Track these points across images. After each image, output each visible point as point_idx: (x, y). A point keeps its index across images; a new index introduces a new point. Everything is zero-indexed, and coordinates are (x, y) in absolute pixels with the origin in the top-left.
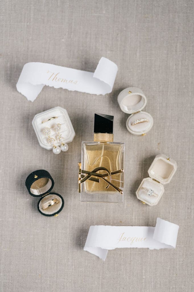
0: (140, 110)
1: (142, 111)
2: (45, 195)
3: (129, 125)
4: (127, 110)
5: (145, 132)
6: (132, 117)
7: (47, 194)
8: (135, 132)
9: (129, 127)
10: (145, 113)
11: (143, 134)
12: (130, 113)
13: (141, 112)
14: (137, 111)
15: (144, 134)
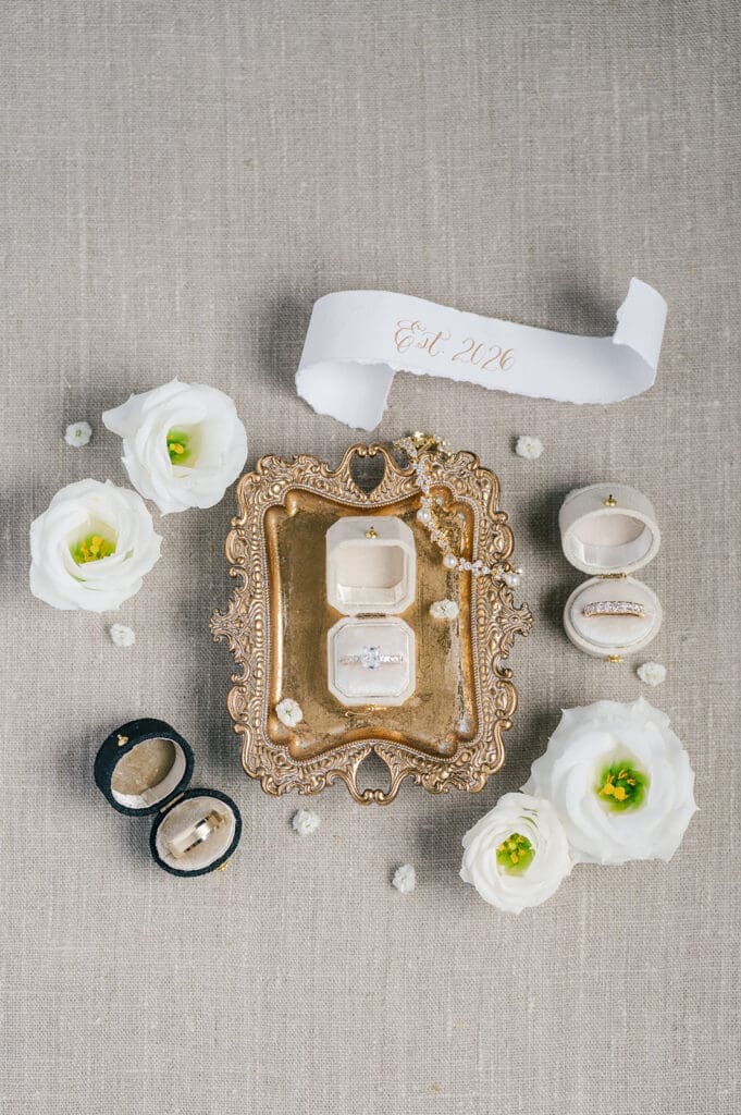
0: (626, 571)
1: (633, 575)
2: (170, 804)
3: (576, 611)
4: (583, 560)
5: (623, 652)
6: (592, 586)
7: (175, 800)
8: (588, 640)
9: (570, 618)
10: (641, 585)
11: (613, 658)
12: (589, 571)
13: (630, 579)
14: (617, 572)
15: (617, 658)
